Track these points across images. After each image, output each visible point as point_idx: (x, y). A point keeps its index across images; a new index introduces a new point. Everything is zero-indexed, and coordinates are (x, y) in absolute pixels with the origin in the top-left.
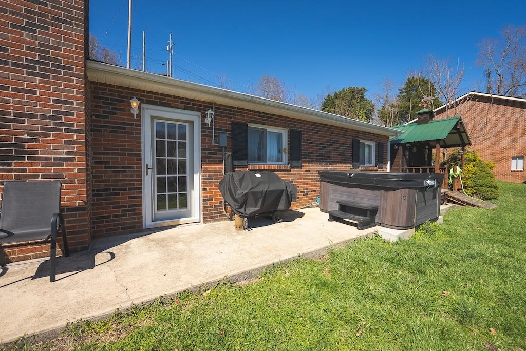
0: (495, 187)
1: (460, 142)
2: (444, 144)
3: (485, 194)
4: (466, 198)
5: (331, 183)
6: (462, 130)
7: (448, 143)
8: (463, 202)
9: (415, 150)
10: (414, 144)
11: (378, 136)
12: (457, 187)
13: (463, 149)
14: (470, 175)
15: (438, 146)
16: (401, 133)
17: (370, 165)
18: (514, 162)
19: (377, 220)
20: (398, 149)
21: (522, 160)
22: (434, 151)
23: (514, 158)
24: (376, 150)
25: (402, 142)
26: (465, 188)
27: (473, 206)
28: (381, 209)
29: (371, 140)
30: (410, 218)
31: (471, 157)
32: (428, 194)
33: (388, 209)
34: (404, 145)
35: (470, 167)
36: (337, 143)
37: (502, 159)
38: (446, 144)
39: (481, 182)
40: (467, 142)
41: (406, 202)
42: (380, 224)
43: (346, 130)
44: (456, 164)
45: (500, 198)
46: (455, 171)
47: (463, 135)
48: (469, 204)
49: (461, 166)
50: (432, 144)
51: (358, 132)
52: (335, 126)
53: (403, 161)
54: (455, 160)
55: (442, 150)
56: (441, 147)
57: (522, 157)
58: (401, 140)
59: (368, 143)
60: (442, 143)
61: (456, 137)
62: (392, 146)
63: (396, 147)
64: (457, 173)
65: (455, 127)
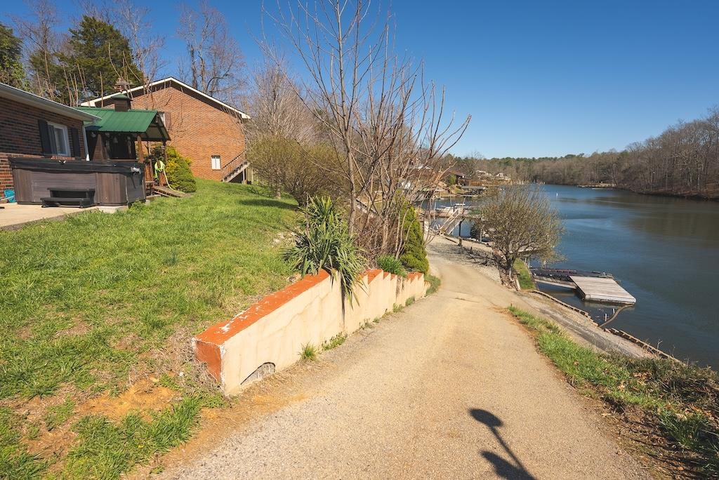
0: (193, 181)
1: (160, 137)
2: (146, 138)
3: (186, 188)
4: (172, 191)
5: (32, 170)
6: (161, 125)
7: (150, 137)
8: (168, 194)
9: (116, 141)
10: (113, 134)
11: (69, 119)
12: (162, 182)
13: (164, 145)
14: (173, 171)
15: (139, 138)
16: (98, 119)
17: (64, 155)
18: (213, 160)
19: (95, 202)
20: (96, 138)
21: (219, 160)
22: (136, 142)
23: (213, 157)
24: (69, 137)
25: (100, 130)
26: (170, 183)
27: (176, 196)
28: (97, 191)
29: (61, 123)
30: (123, 196)
31: (172, 153)
32: (136, 178)
33: (104, 189)
34: (103, 133)
35: (171, 163)
36: (18, 123)
37: (204, 157)
38: (148, 137)
39: (181, 177)
40: (166, 137)
41: (118, 183)
42: (98, 204)
43: (27, 107)
44: (161, 159)
45: (198, 191)
46: (159, 166)
47: (162, 129)
48: (173, 195)
49: (164, 162)
50: (134, 135)
51: (44, 111)
52: (5, 99)
53: (104, 153)
54: (158, 155)
55: (144, 143)
56: (143, 140)
57: (218, 157)
58: (99, 127)
59: (56, 126)
60: (144, 136)
61: (156, 130)
62: (89, 132)
63: (94, 136)
64: (161, 168)
65: (154, 121)
